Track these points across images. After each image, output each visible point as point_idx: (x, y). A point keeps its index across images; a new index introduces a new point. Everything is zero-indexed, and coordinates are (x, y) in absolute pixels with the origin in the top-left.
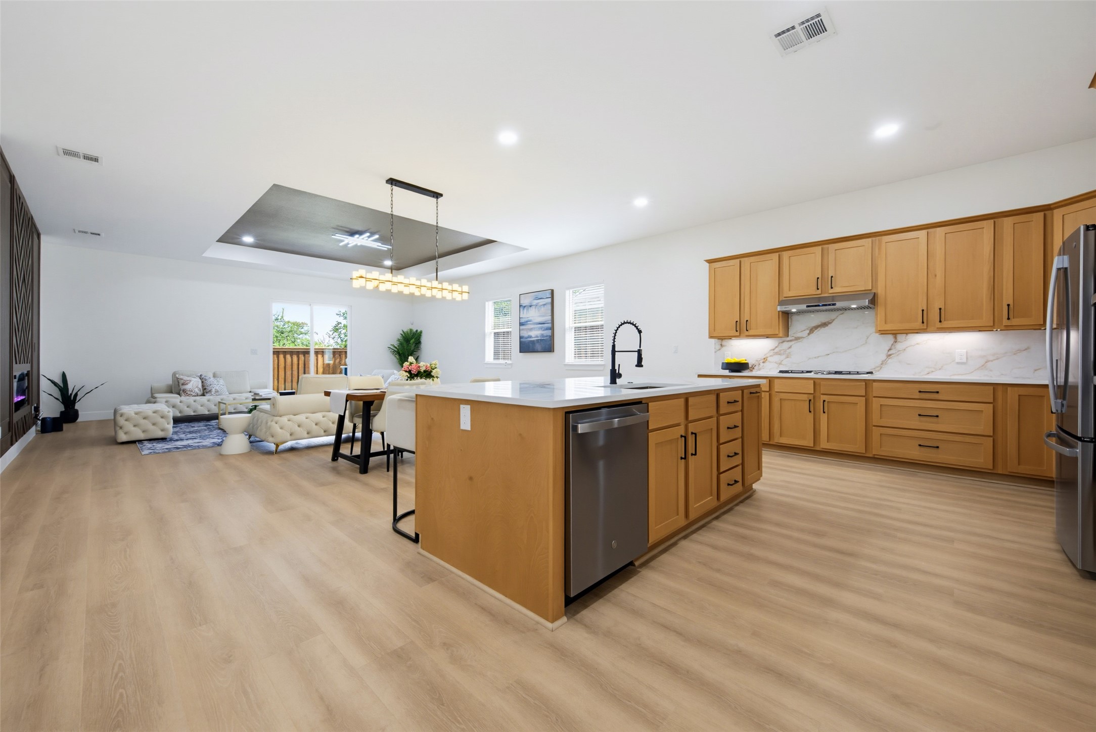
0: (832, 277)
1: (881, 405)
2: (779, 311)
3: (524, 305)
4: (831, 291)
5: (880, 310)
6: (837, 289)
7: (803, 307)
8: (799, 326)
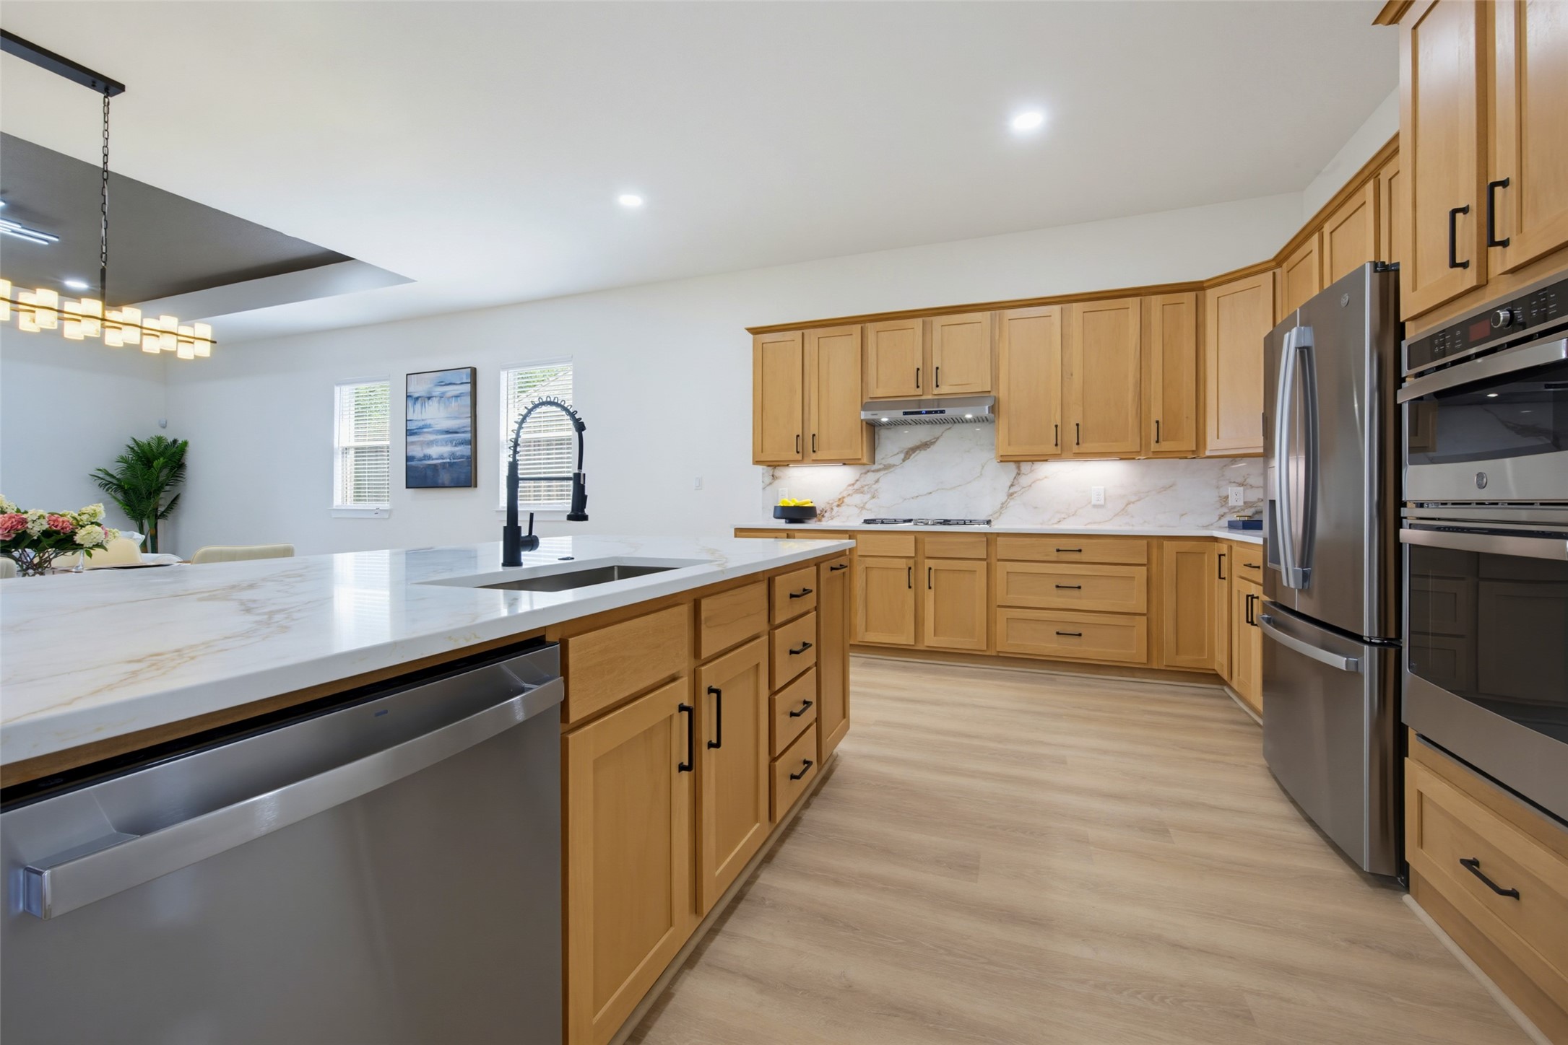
0: (937, 368)
1: (1007, 572)
2: (862, 421)
3: (416, 395)
4: (936, 391)
5: (1002, 423)
6: (945, 389)
7: (898, 414)
8: (891, 446)
